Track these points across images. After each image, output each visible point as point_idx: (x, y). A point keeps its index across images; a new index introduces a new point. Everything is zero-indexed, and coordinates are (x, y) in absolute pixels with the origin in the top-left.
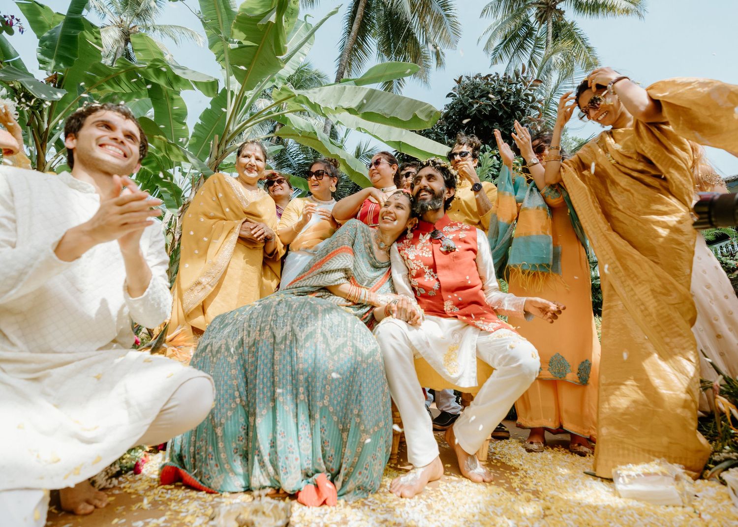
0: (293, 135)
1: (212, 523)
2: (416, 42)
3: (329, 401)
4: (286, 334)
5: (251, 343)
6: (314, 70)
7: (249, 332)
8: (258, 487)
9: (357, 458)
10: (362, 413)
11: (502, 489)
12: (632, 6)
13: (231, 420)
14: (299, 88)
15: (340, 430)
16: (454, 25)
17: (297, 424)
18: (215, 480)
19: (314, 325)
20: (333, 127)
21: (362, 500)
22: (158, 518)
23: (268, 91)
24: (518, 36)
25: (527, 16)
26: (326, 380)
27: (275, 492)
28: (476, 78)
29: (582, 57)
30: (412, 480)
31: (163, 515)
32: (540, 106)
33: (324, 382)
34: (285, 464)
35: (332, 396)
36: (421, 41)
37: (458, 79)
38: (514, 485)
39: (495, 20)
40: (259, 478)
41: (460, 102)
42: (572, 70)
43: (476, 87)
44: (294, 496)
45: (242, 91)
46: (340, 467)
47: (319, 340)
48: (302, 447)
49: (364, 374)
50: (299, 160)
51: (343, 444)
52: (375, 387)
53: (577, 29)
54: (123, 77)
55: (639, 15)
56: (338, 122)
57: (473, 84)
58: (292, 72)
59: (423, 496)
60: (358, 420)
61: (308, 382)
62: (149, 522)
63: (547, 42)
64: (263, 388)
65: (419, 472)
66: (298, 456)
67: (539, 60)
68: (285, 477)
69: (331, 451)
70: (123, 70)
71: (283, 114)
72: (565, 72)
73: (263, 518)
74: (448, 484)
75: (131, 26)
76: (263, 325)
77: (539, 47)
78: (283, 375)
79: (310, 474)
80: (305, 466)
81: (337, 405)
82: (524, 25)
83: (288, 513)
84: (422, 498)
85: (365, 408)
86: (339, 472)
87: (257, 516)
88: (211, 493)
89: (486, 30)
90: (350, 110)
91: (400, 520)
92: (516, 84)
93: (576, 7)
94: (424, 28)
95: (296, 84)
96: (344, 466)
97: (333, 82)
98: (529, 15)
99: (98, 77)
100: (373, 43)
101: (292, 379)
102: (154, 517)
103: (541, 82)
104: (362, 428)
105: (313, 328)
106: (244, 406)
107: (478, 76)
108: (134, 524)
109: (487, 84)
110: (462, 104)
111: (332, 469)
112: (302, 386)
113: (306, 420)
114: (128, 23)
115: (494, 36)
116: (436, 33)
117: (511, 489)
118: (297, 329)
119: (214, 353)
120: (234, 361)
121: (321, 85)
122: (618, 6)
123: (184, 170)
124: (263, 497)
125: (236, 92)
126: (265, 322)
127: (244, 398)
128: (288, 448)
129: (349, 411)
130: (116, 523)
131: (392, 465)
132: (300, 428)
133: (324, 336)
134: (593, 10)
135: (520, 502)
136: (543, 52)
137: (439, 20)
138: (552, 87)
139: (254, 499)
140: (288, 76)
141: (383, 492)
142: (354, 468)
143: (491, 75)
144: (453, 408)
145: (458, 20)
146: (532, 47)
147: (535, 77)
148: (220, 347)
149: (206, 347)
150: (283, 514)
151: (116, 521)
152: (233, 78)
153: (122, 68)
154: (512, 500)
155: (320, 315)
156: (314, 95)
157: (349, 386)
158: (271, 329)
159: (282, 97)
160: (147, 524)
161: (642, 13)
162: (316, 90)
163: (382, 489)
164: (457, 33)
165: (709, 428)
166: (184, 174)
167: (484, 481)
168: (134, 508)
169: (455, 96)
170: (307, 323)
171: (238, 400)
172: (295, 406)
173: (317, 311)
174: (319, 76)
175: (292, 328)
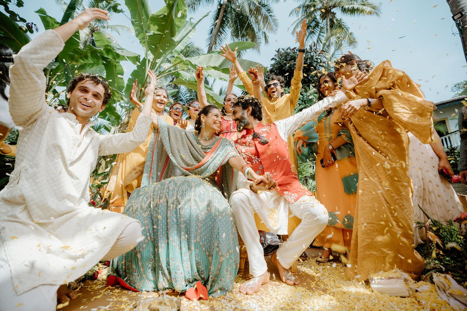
0: (183, 83)
1: (135, 310)
2: (253, 30)
3: (200, 239)
4: (174, 201)
5: (155, 205)
6: (195, 47)
7: (154, 198)
8: (162, 289)
9: (218, 272)
10: (220, 245)
11: (305, 289)
12: (374, 10)
13: (145, 250)
14: (187, 57)
15: (207, 255)
16: (274, 20)
17: (181, 253)
18: (138, 284)
19: (189, 195)
20: (206, 78)
21: (223, 296)
22: (105, 306)
23: (169, 59)
24: (311, 26)
25: (315, 15)
26: (197, 227)
27: (172, 291)
28: (287, 49)
29: (347, 38)
30: (253, 284)
31: (109, 304)
32: (324, 65)
33: (197, 228)
34: (175, 276)
35: (202, 236)
36: (256, 30)
37: (277, 50)
38: (312, 286)
39: (297, 18)
40: (163, 283)
41: (278, 63)
42: (341, 45)
43: (288, 54)
44: (183, 294)
45: (155, 59)
46: (209, 277)
47: (193, 204)
48: (185, 266)
49: (220, 222)
50: (186, 97)
51: (210, 264)
52: (227, 230)
53: (344, 23)
54: (89, 55)
55: (377, 15)
56: (209, 75)
57: (286, 53)
58: (183, 48)
59: (258, 294)
60: (218, 249)
61: (187, 228)
62: (101, 308)
63: (327, 29)
64: (162, 231)
65: (257, 279)
66: (183, 271)
67: (323, 40)
68: (175, 284)
69: (202, 268)
70: (89, 51)
71: (177, 72)
72: (338, 46)
73: (165, 307)
74: (273, 287)
75: (95, 27)
76: (161, 195)
77: (323, 33)
78: (172, 225)
79: (191, 281)
80: (187, 277)
81: (205, 241)
82: (313, 20)
83: (179, 304)
84: (258, 295)
85: (221, 242)
86: (208, 280)
87: (161, 305)
88: (136, 291)
89: (292, 23)
90: (215, 68)
91: (245, 308)
92: (311, 53)
93: (342, 11)
94: (257, 22)
95: (185, 54)
96: (211, 276)
97: (206, 53)
98: (316, 15)
99: (76, 55)
100: (228, 31)
101: (178, 227)
102: (103, 306)
103: (324, 51)
104: (220, 254)
105: (189, 197)
106: (152, 242)
107: (289, 48)
108: (92, 310)
109: (294, 53)
110: (280, 64)
111: (204, 278)
112: (183, 231)
113: (186, 251)
114: (94, 25)
115: (297, 25)
116: (264, 26)
117: (310, 289)
118: (179, 198)
119: (134, 212)
120: (147, 216)
121: (199, 55)
122: (366, 10)
123: (122, 105)
124: (165, 295)
125: (151, 60)
126: (162, 193)
127: (152, 237)
128: (176, 267)
129: (212, 245)
130: (82, 308)
131: (241, 276)
132: (183, 255)
133: (195, 201)
134: (352, 13)
135: (315, 296)
136: (325, 35)
137: (266, 19)
138: (331, 54)
139: (159, 296)
140: (180, 50)
141: (235, 291)
142: (217, 277)
143: (296, 48)
144: (275, 242)
145: (276, 18)
146: (319, 32)
147: (321, 49)
148: (137, 208)
149: (129, 208)
150: (176, 305)
151: (82, 307)
152: (149, 52)
153: (89, 50)
154: (311, 295)
155: (193, 189)
156: (194, 60)
157: (211, 229)
158: (166, 197)
159: (177, 62)
160: (99, 309)
161: (379, 13)
162: (197, 57)
163: (234, 290)
164: (276, 25)
165: (424, 250)
166: (122, 107)
167: (294, 284)
168: (93, 299)
169: (276, 59)
170: (185, 194)
171: (149, 238)
172: (179, 243)
173: (192, 186)
174: (198, 49)
175: (177, 197)
